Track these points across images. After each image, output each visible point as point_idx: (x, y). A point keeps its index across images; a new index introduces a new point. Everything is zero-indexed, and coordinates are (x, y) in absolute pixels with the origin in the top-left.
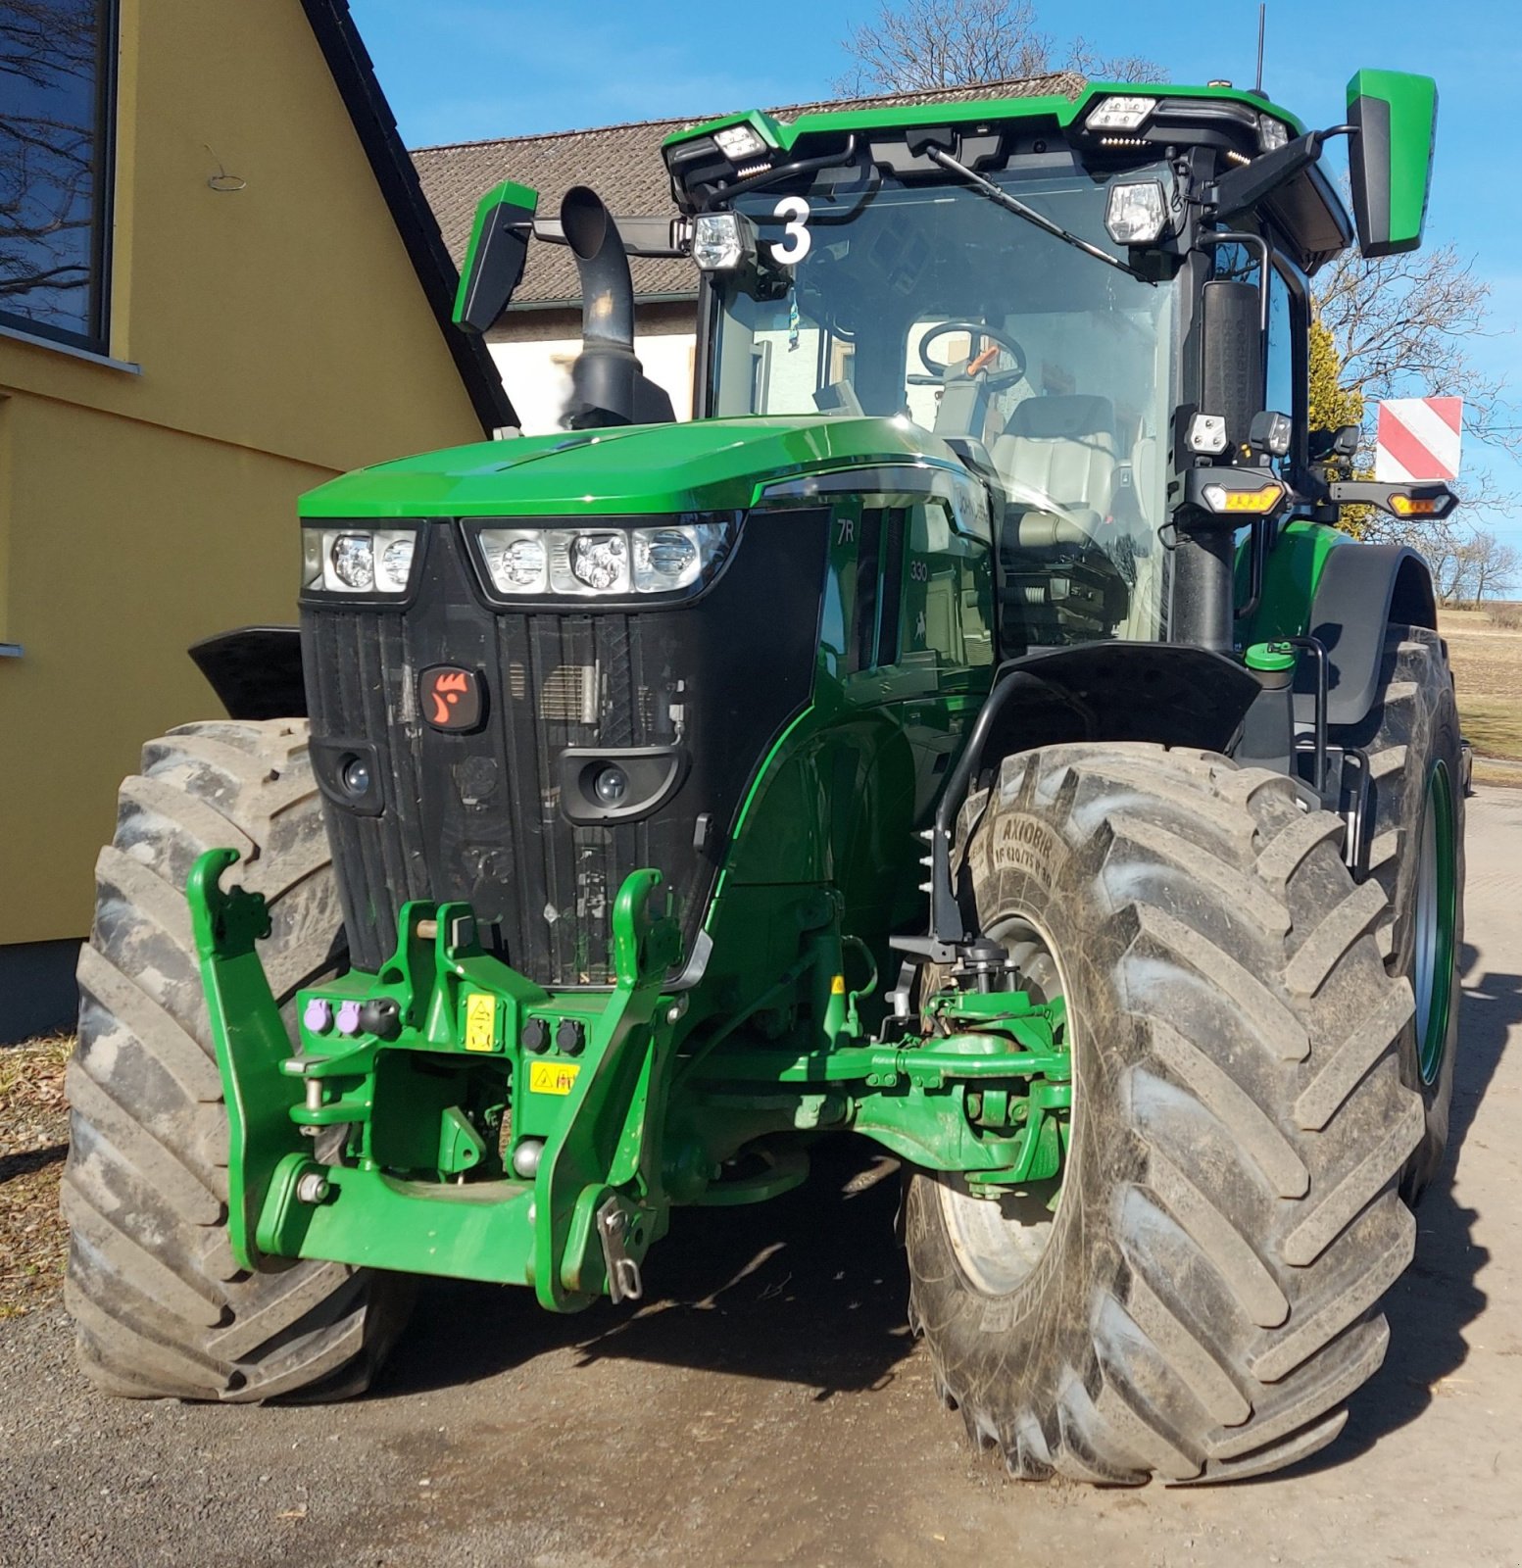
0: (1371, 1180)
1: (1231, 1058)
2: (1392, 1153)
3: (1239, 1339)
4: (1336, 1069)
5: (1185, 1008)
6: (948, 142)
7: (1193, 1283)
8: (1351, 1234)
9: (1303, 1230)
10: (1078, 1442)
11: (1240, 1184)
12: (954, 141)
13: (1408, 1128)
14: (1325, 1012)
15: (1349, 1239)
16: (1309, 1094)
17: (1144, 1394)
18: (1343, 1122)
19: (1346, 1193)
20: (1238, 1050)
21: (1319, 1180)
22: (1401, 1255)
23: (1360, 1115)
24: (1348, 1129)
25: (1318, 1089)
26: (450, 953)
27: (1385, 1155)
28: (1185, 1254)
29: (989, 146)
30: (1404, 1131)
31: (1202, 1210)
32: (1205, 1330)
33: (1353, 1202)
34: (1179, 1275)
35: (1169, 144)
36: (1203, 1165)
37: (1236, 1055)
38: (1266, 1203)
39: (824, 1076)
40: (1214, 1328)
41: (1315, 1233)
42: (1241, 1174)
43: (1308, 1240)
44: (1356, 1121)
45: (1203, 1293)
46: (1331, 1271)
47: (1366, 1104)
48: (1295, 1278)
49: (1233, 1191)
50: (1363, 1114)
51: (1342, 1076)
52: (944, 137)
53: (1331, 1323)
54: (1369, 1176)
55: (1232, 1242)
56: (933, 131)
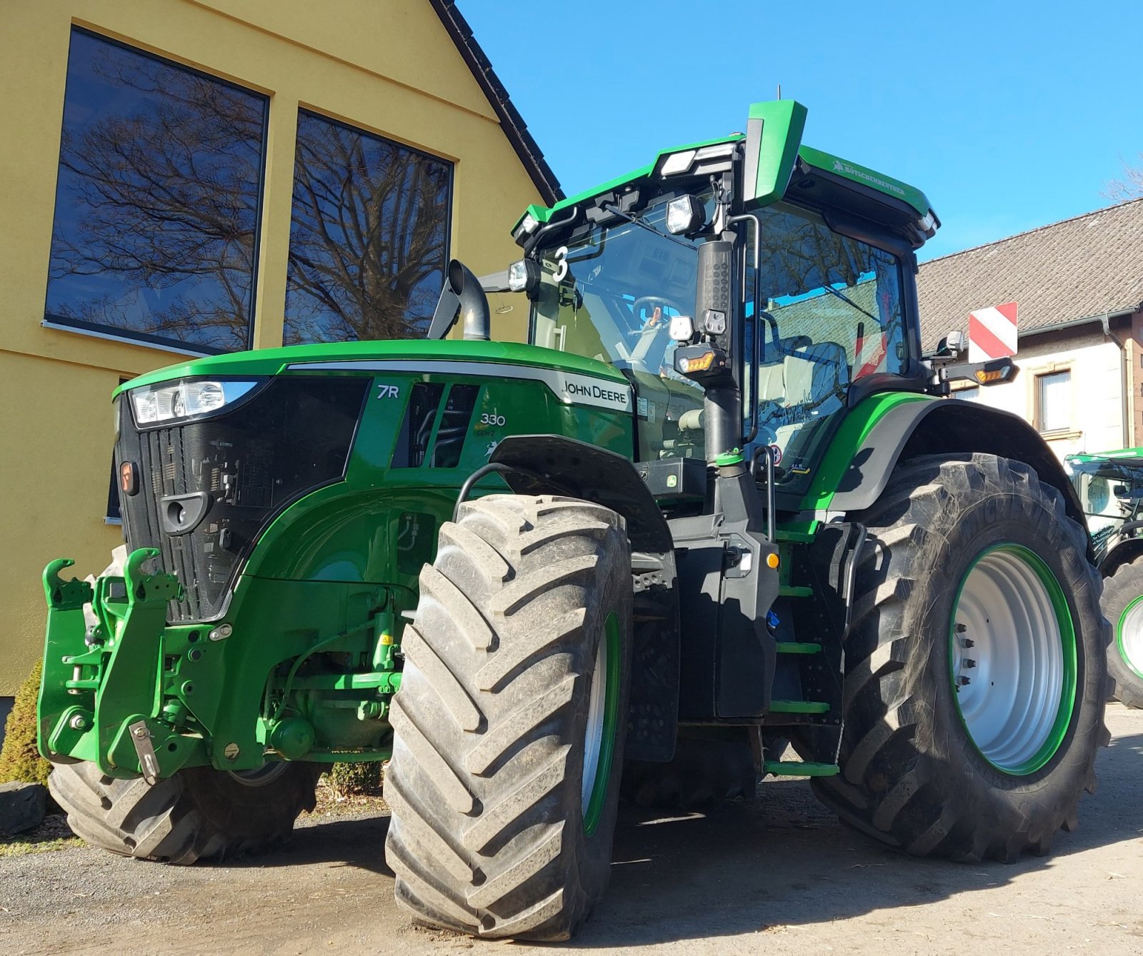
0: (523, 724)
1: (447, 648)
2: (540, 709)
3: (454, 822)
4: (506, 655)
5: (431, 620)
6: (612, 200)
7: (419, 782)
8: (517, 759)
9: (476, 751)
10: (408, 894)
11: (442, 722)
12: (616, 199)
13: (556, 695)
14: (515, 624)
15: (516, 762)
16: (485, 669)
17: (414, 855)
18: (513, 688)
19: (505, 730)
20: (452, 643)
21: (494, 722)
22: (552, 776)
23: (525, 685)
24: (515, 692)
25: (491, 665)
26: (107, 599)
27: (534, 710)
28: (414, 764)
29: (633, 197)
30: (552, 696)
31: (414, 735)
32: (432, 813)
33: (510, 737)
34: (412, 777)
35: (710, 174)
36: (423, 709)
37: (450, 647)
38: (458, 735)
39: (351, 686)
40: (437, 812)
41: (483, 753)
42: (443, 716)
43: (479, 758)
44: (522, 689)
45: (426, 789)
46: (505, 781)
47: (531, 679)
48: (481, 784)
49: (438, 727)
50: (527, 684)
51: (509, 659)
52: (610, 197)
53: (504, 815)
54: (522, 721)
55: (433, 756)
56: (606, 196)
